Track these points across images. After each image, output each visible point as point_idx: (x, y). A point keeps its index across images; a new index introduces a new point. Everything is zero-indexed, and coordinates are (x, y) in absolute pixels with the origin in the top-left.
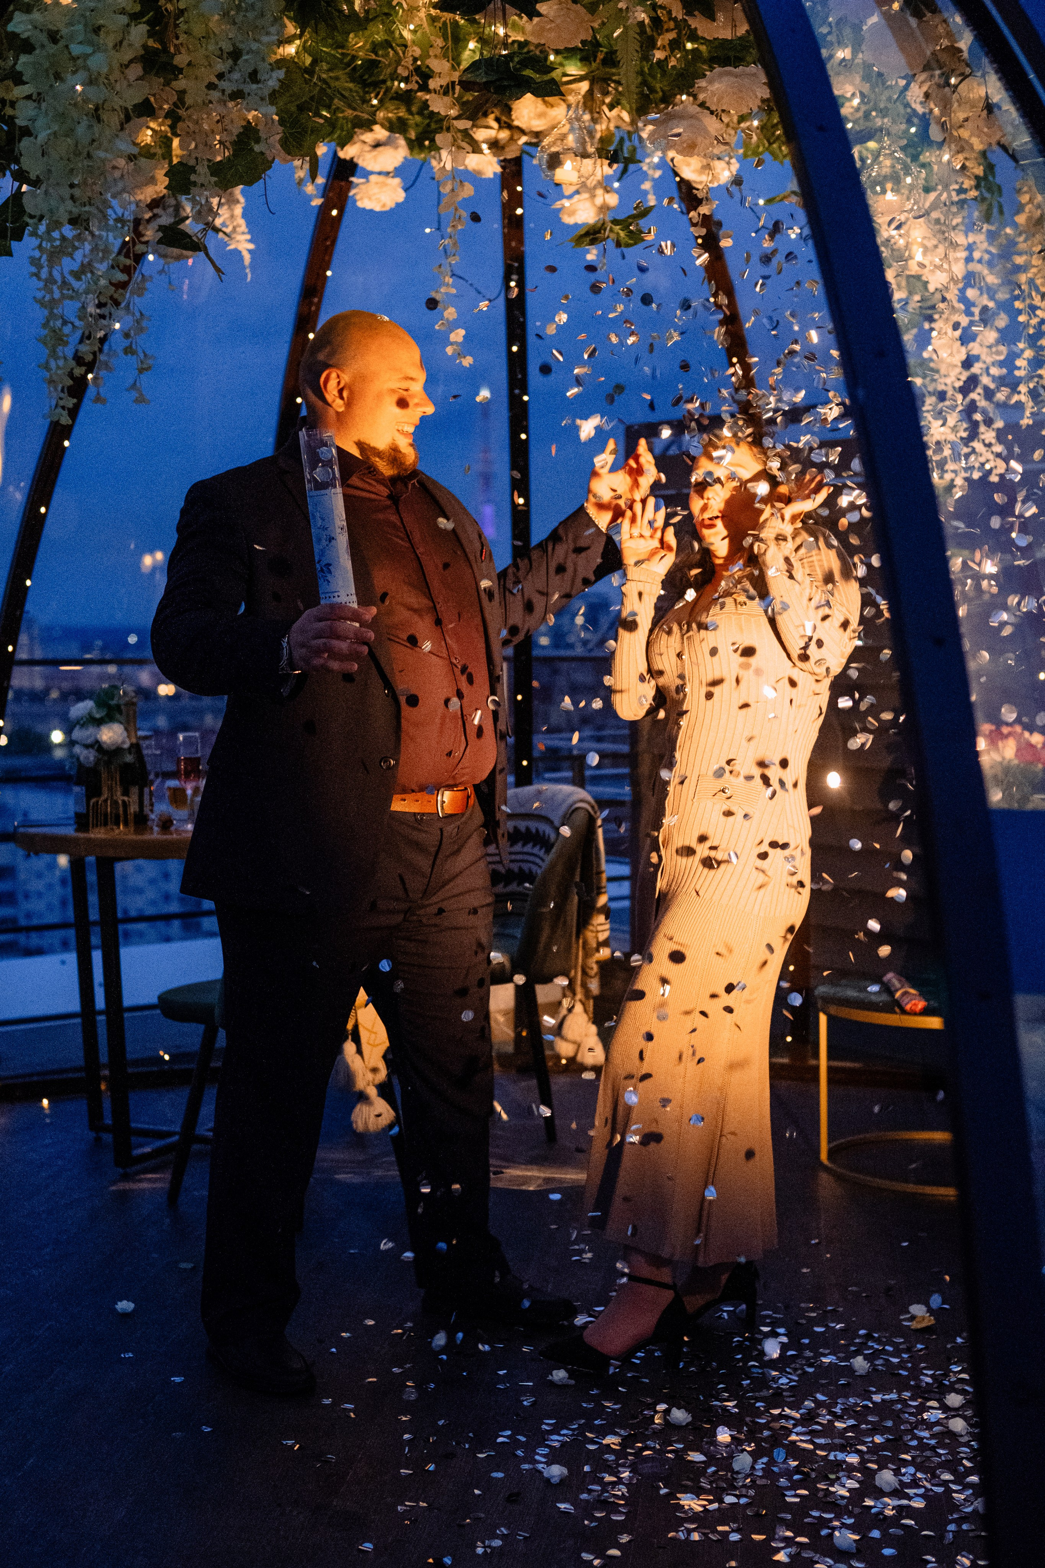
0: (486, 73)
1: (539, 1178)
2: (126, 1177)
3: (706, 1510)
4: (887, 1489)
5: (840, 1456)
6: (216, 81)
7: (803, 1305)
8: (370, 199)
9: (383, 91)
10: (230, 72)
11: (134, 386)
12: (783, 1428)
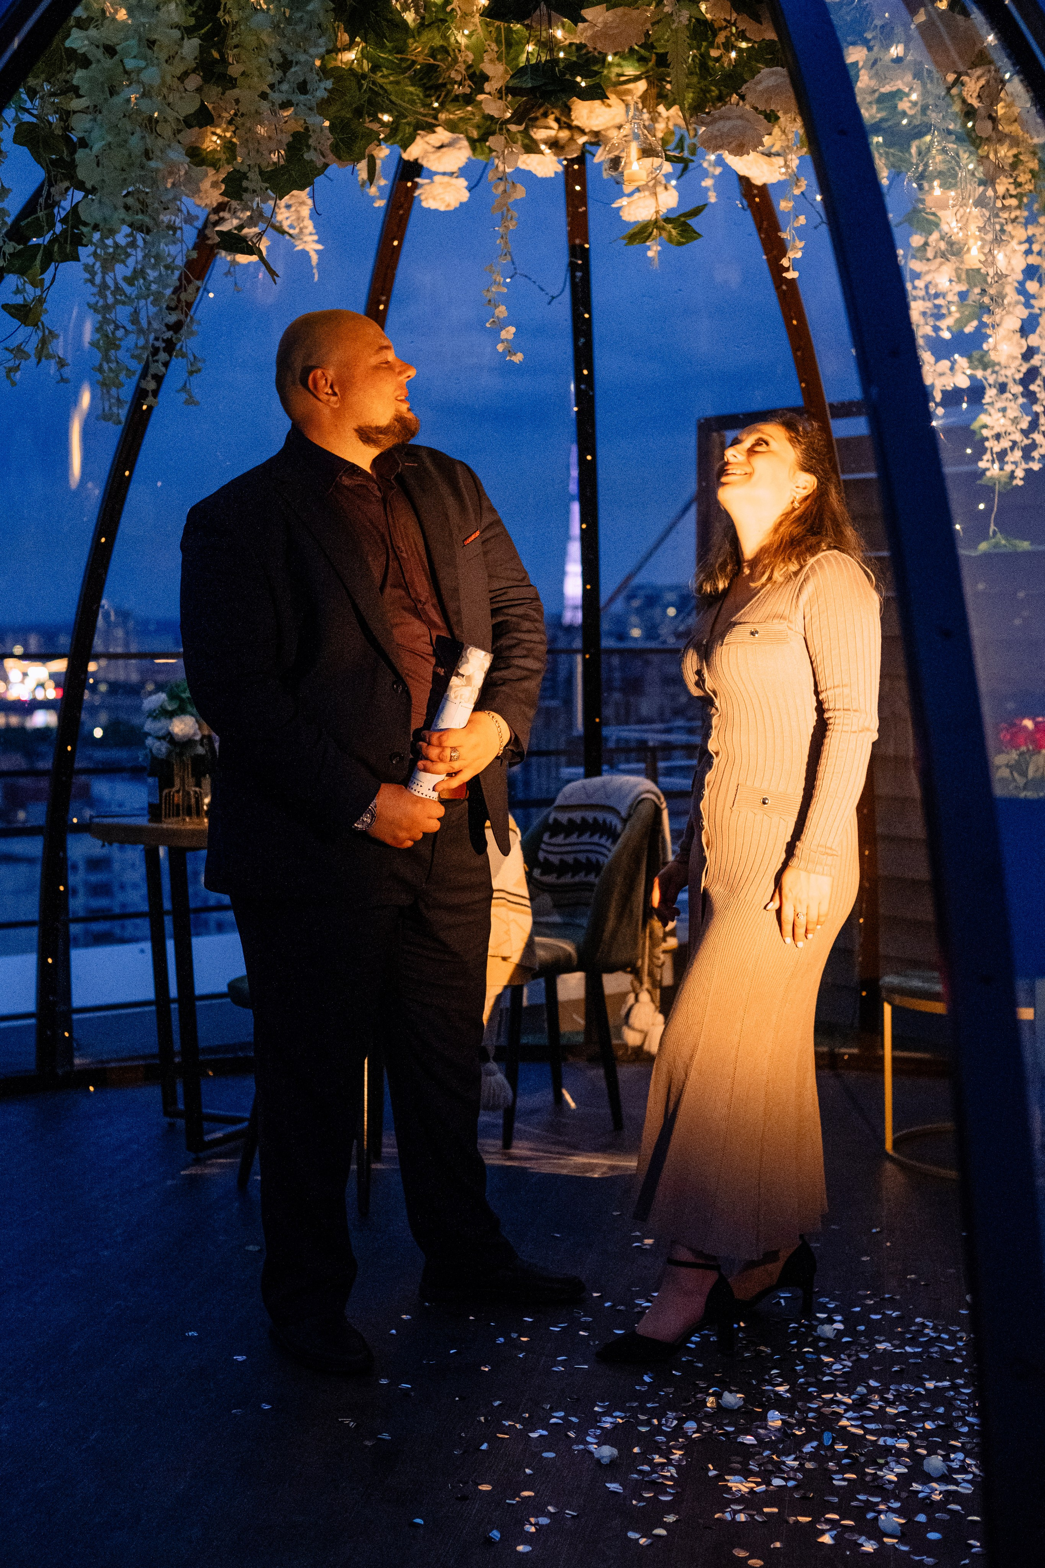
0: (532, 79)
1: (604, 1165)
2: (198, 1162)
3: (752, 1491)
4: (935, 1474)
5: (890, 1441)
6: (268, 91)
7: (860, 1292)
8: (434, 199)
9: (443, 93)
10: (280, 82)
11: (184, 388)
12: (834, 1413)
